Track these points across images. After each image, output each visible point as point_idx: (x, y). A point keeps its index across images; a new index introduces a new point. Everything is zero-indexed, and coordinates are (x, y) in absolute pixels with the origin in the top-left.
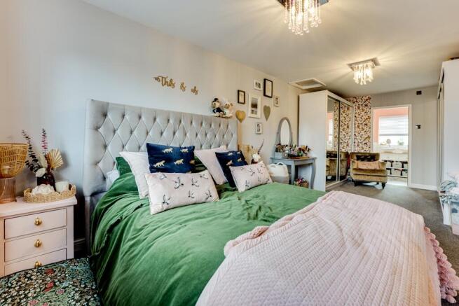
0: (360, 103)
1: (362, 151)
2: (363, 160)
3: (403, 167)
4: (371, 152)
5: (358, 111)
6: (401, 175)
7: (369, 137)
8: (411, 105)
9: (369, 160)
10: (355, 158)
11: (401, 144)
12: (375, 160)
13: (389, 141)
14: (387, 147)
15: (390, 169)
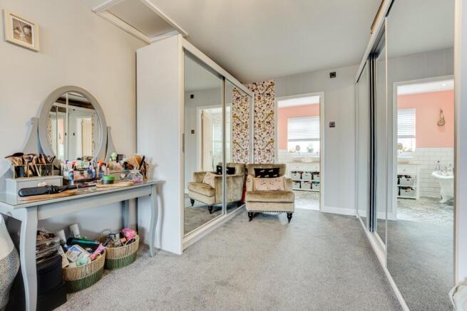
0: (261, 92)
1: (265, 162)
2: (263, 176)
3: (312, 179)
4: (276, 163)
5: (258, 103)
6: (311, 188)
7: (272, 141)
8: (323, 93)
9: (271, 176)
10: (253, 172)
11: (310, 151)
12: (278, 176)
13: (298, 148)
14: (295, 155)
15: (300, 182)
